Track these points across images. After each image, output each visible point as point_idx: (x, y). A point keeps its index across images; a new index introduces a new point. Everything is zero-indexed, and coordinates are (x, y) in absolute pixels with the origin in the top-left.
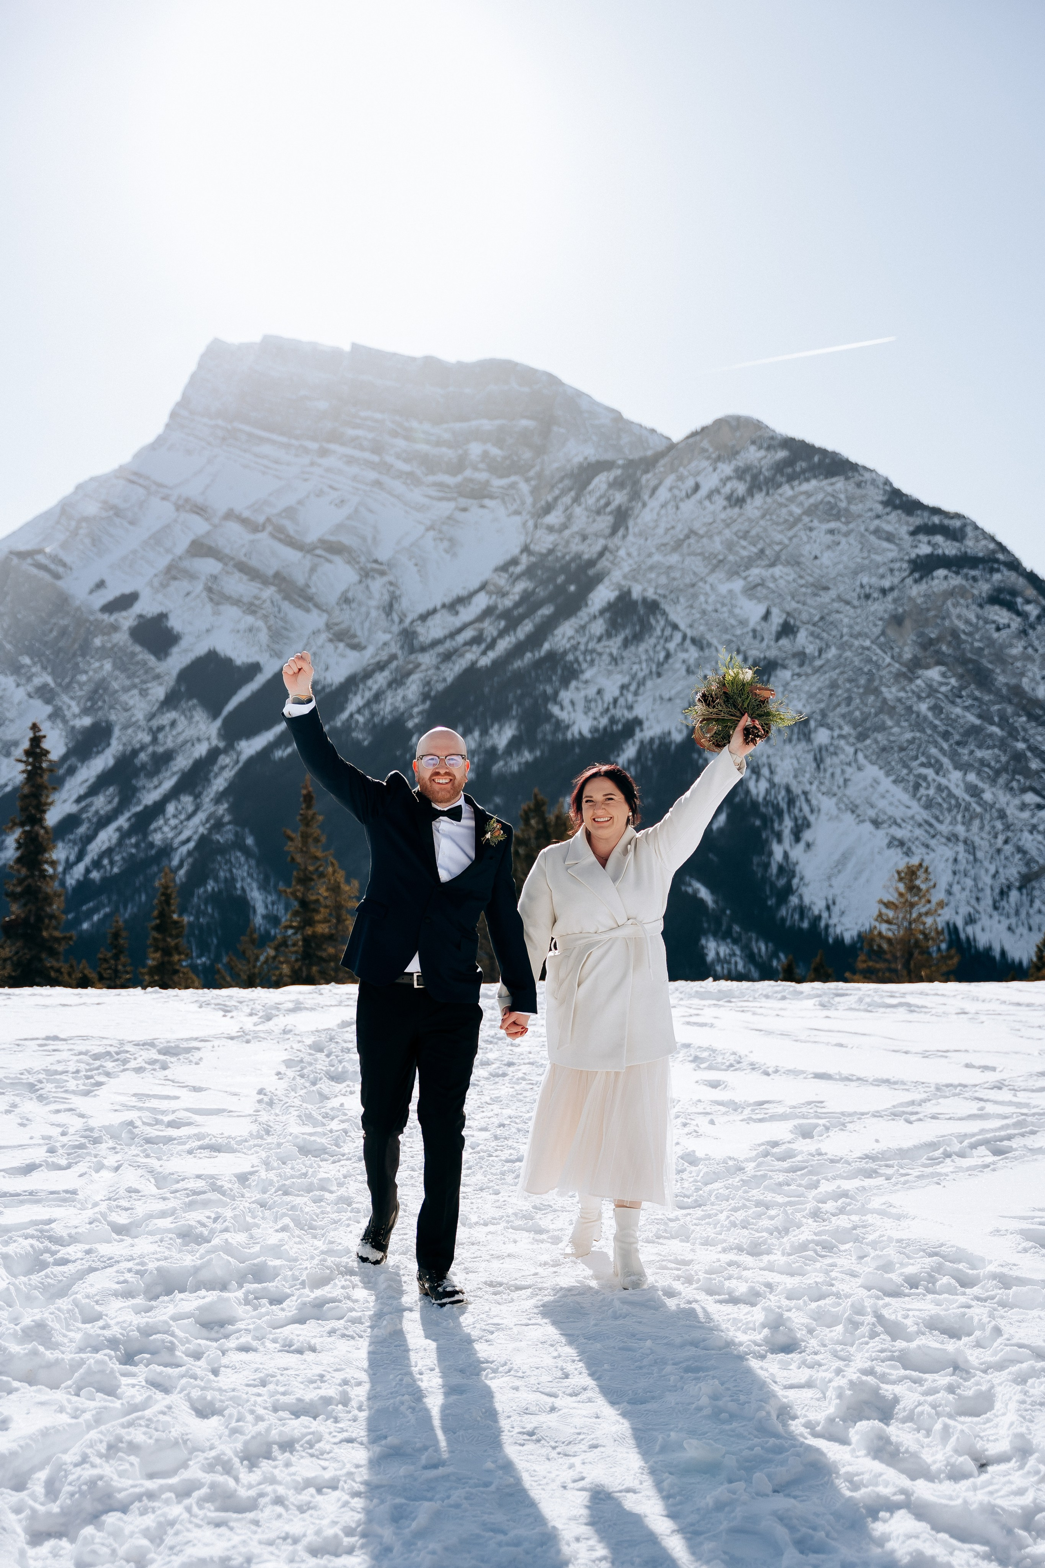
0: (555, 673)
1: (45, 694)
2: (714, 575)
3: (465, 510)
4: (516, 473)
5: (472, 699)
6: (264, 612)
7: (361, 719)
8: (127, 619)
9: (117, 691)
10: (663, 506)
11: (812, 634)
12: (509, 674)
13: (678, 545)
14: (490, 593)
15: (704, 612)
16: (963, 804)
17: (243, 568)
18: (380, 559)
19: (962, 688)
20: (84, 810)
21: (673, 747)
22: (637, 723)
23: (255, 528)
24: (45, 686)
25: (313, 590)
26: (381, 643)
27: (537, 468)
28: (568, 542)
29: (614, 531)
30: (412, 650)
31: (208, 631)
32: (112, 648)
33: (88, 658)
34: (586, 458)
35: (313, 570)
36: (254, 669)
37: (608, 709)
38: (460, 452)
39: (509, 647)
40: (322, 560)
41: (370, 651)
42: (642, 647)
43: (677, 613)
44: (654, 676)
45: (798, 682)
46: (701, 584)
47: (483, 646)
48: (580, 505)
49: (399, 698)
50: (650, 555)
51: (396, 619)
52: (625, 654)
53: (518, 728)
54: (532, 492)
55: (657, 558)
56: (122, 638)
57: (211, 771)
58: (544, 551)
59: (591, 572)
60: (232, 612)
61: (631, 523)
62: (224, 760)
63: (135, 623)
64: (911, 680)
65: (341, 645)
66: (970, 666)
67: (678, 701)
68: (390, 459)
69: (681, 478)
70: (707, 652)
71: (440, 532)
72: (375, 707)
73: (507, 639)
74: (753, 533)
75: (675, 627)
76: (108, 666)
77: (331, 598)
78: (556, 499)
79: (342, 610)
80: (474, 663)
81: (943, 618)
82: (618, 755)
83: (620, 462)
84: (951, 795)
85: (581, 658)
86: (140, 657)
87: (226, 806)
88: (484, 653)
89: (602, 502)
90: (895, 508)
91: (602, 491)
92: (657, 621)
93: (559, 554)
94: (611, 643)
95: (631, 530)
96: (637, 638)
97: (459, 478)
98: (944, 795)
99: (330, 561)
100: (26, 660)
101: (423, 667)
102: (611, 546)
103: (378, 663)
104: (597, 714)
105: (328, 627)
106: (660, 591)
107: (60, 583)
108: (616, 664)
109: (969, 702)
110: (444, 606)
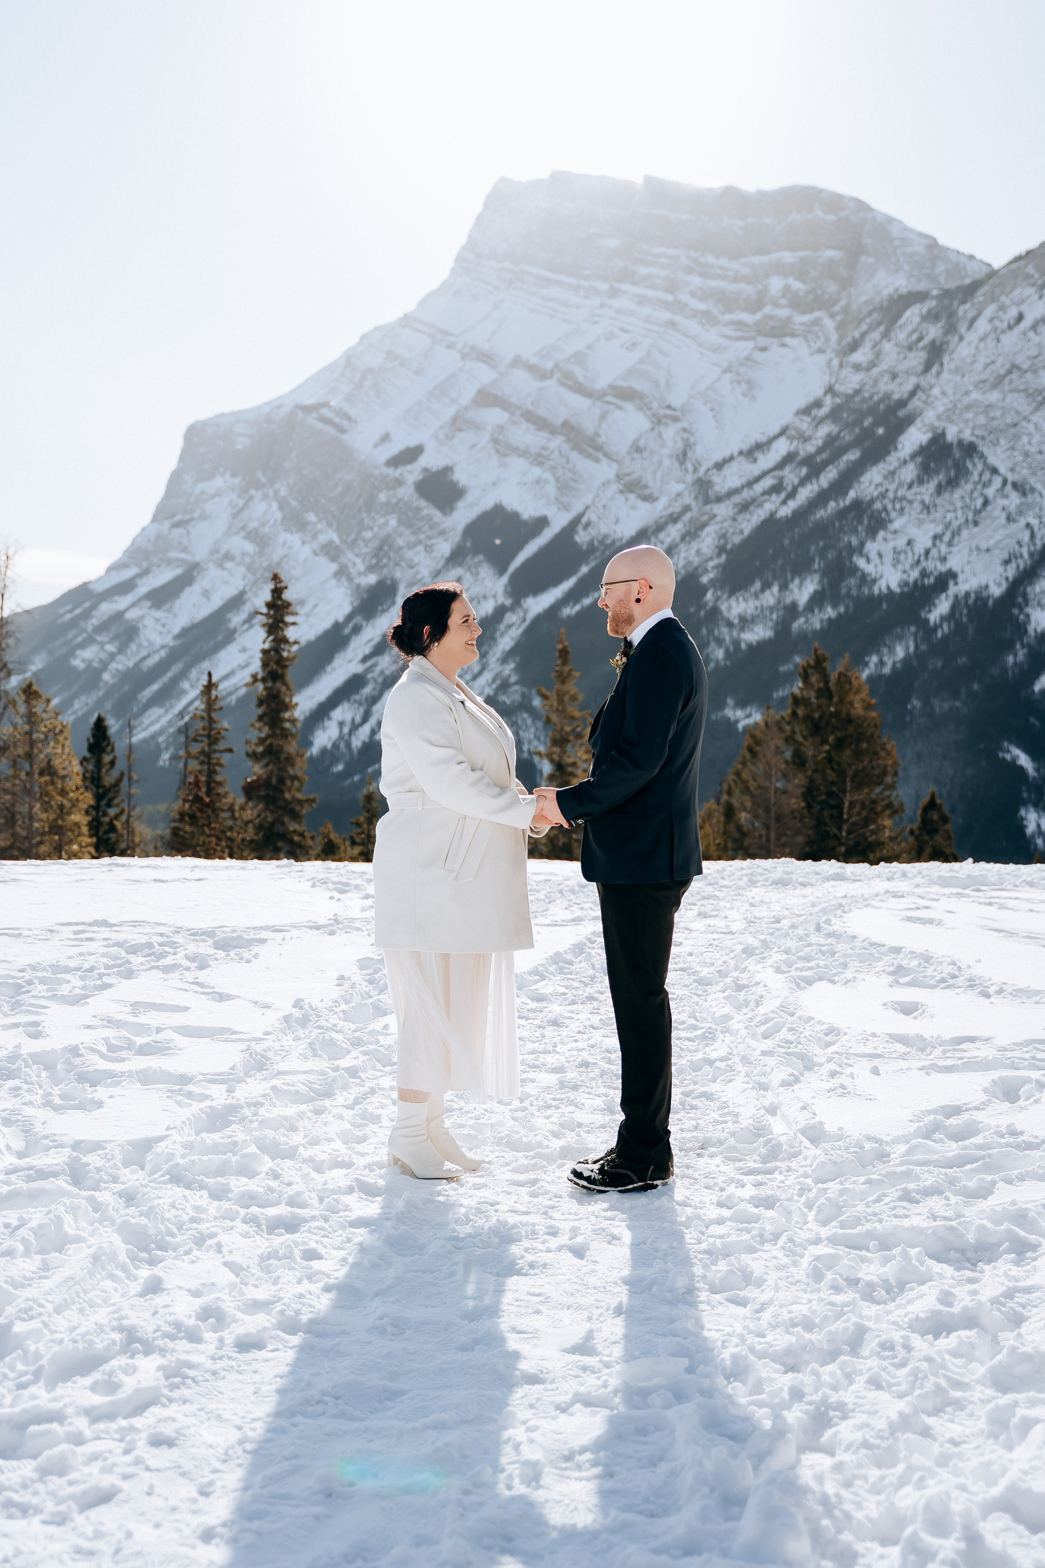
0: (861, 523)
1: (330, 551)
2: (1039, 414)
3: (764, 349)
4: (819, 309)
5: (771, 551)
6: (552, 463)
8: (412, 473)
9: (402, 548)
10: (983, 339)
12: (810, 525)
13: (999, 381)
14: (791, 439)
15: (1027, 454)
17: (530, 417)
18: (673, 405)
20: (369, 670)
21: (991, 602)
22: (951, 575)
23: (542, 375)
24: (331, 543)
25: (603, 439)
26: (674, 494)
27: (843, 302)
28: (876, 382)
29: (927, 368)
30: (707, 501)
31: (494, 484)
32: (397, 504)
33: (373, 514)
34: (897, 290)
35: (603, 417)
36: (542, 522)
37: (918, 561)
38: (760, 287)
39: (812, 495)
40: (612, 407)
41: (662, 502)
42: (957, 494)
43: (997, 456)
44: (971, 525)
46: (1024, 423)
47: (783, 495)
48: (889, 341)
49: (693, 552)
50: (967, 393)
51: (690, 467)
52: (937, 501)
53: (820, 582)
54: (837, 329)
55: (975, 395)
56: (407, 492)
57: (495, 630)
58: (850, 392)
59: (902, 413)
60: (518, 463)
61: (946, 359)
62: (510, 618)
63: (420, 477)
65: (632, 497)
67: (997, 552)
68: (684, 298)
69: (1003, 308)
70: (1030, 498)
71: (738, 374)
73: (809, 487)
75: (995, 471)
76: (393, 522)
77: (621, 447)
78: (863, 335)
79: (633, 459)
80: (772, 514)
82: (930, 611)
83: (935, 292)
85: (889, 507)
86: (425, 512)
87: (512, 665)
88: (784, 502)
89: (915, 337)
91: (914, 325)
92: (975, 465)
93: (867, 395)
94: (923, 489)
95: (946, 366)
96: (952, 484)
97: (758, 316)
99: (620, 408)
100: (312, 517)
101: (719, 519)
102: (923, 383)
103: (671, 514)
104: (907, 567)
105: (619, 477)
106: (978, 432)
107: (345, 437)
108: (929, 512)
110: (741, 453)
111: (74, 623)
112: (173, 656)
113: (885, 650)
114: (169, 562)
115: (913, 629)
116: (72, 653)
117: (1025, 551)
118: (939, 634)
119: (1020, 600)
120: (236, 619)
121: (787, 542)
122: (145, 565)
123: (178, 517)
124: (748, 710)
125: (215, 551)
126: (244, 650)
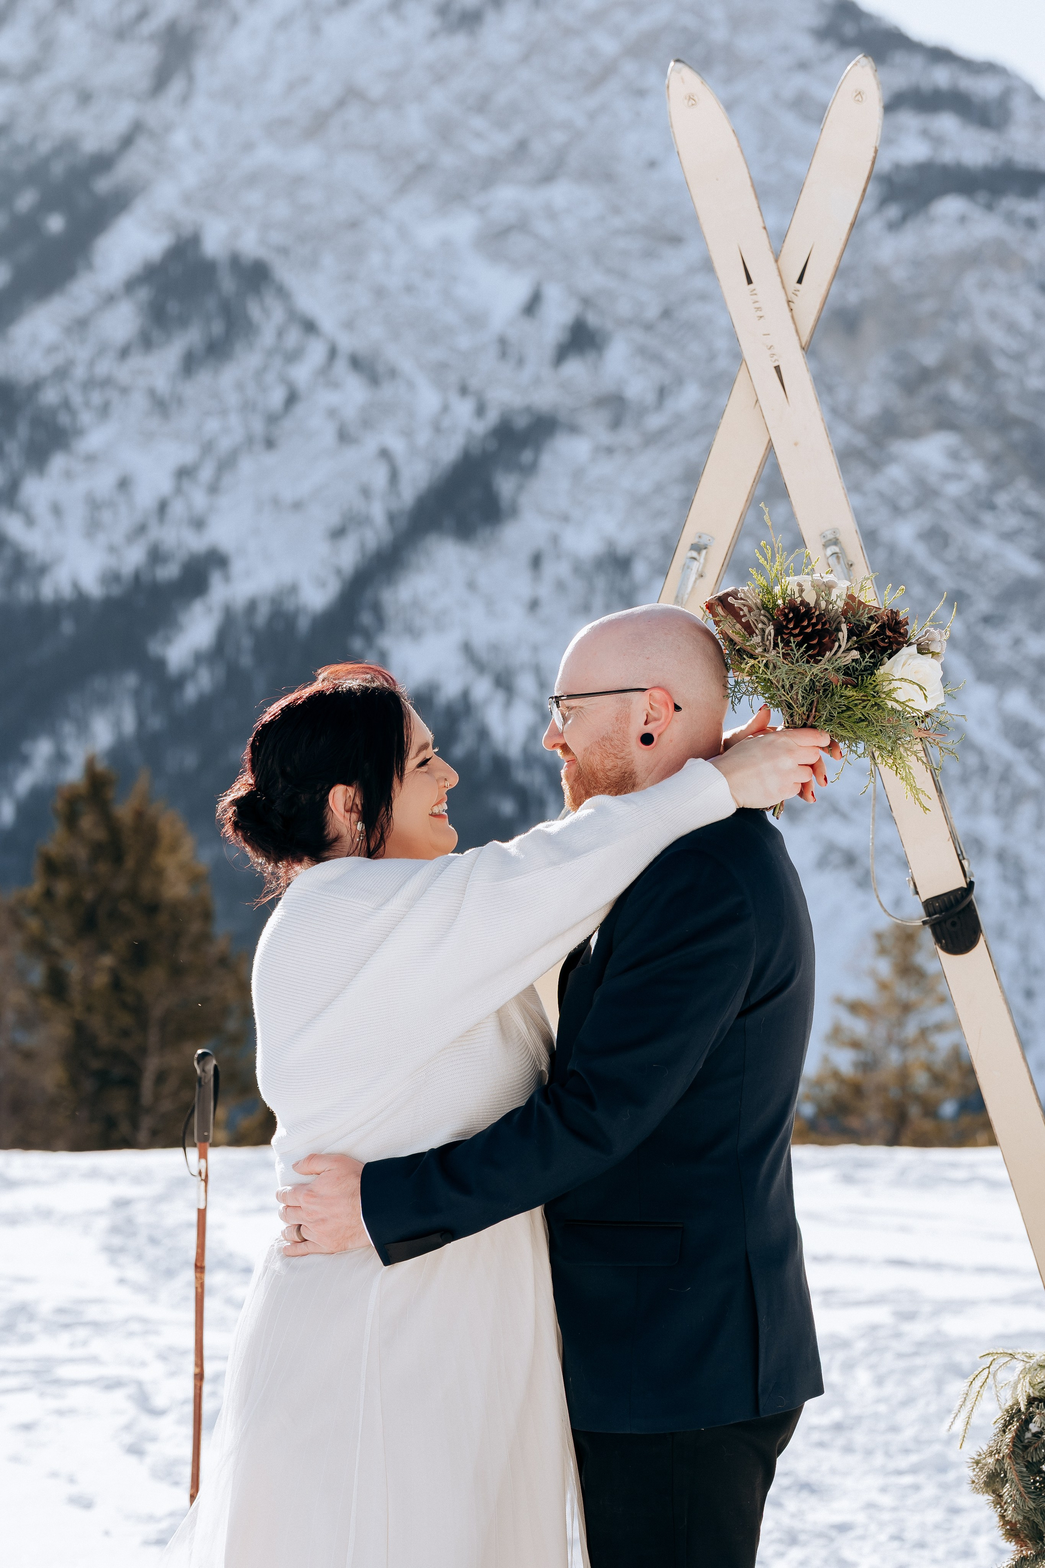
2: (407, 202)
10: (284, 23)
11: (642, 351)
13: (319, 124)
15: (380, 293)
16: (995, 767)
19: (997, 486)
22: (218, 560)
28: (42, 111)
29: (161, 84)
37: (144, 528)
42: (230, 375)
43: (316, 293)
44: (260, 448)
45: (605, 468)
46: (374, 222)
48: (70, 17)
50: (248, 147)
55: (267, 153)
59: (103, 185)
61: (201, 65)
64: (875, 466)
66: (1017, 435)
67: (317, 510)
70: (387, 391)
74: (502, 97)
75: (310, 327)
81: (955, 317)
82: (168, 640)
84: (967, 744)
85: (77, 399)
89: (131, 10)
90: (846, 44)
92: (266, 312)
93: (21, 136)
94: (153, 363)
95: (201, 82)
96: (217, 352)
98: (951, 741)
102: (151, 119)
104: (119, 538)
106: (276, 237)
108: (166, 415)
109: (1012, 521)
113: (68, 729)
115: (131, 680)
117: (378, 512)
118: (191, 693)
119: (366, 618)
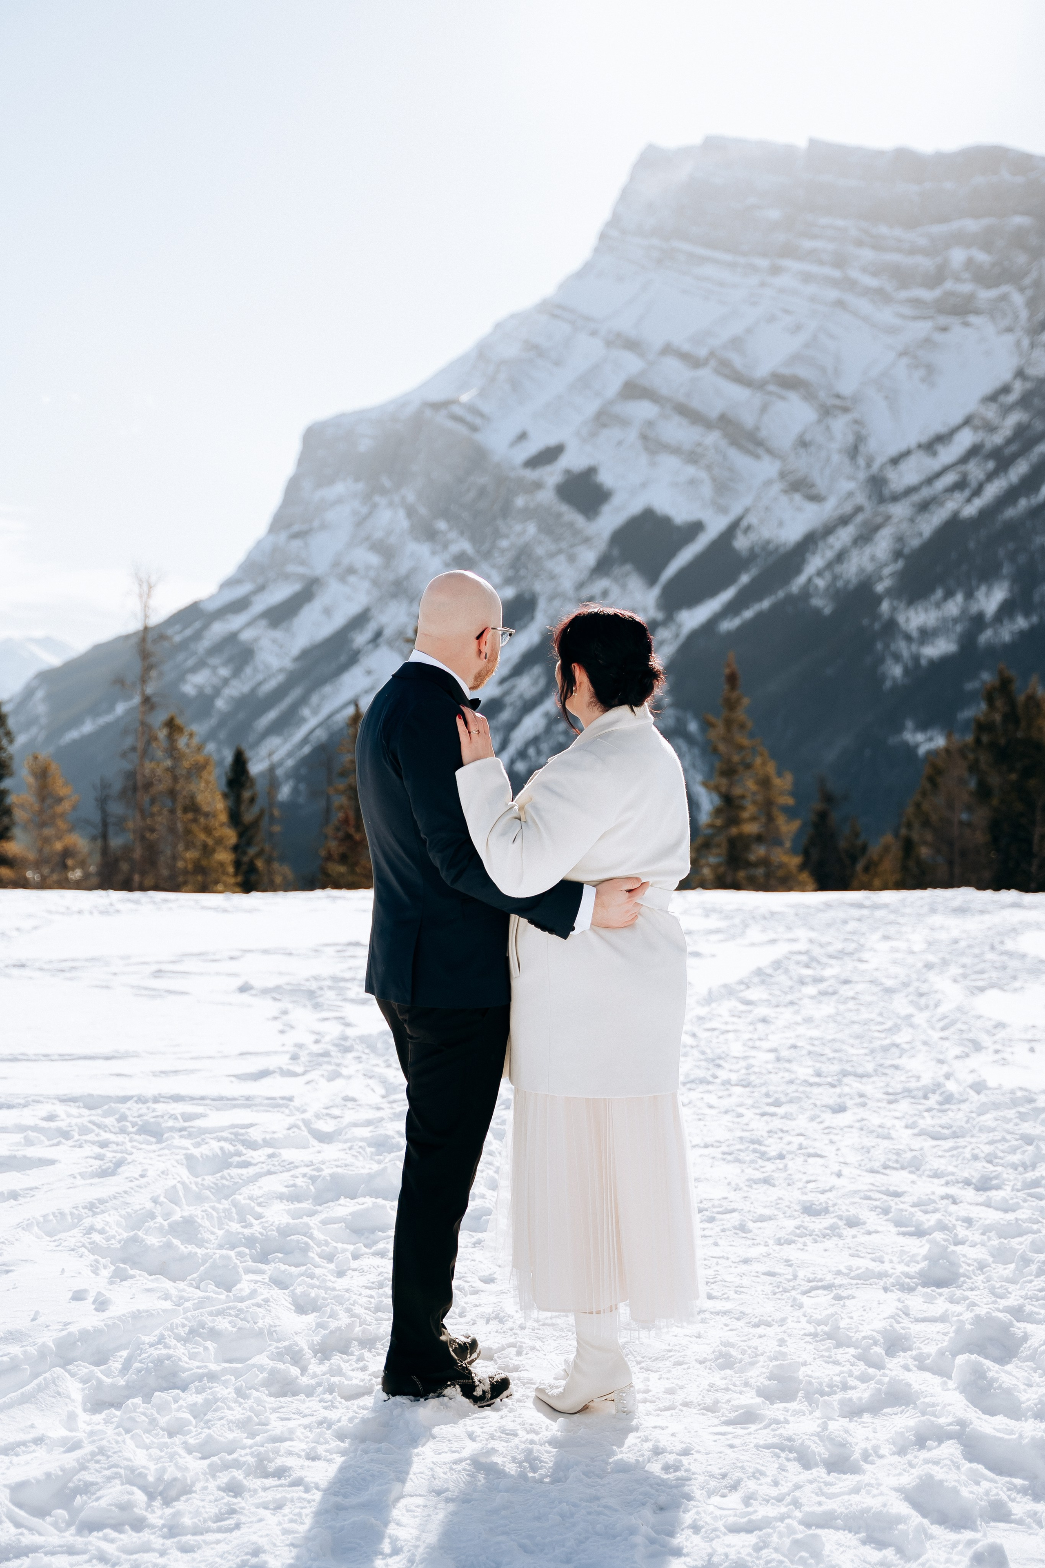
3: (944, 329)
4: (1007, 283)
5: (953, 556)
6: (707, 461)
7: (821, 583)
8: (552, 475)
9: (541, 558)
12: (999, 525)
14: (976, 429)
17: (684, 411)
18: (843, 393)
20: (507, 693)
23: (696, 363)
24: (463, 551)
25: (763, 434)
26: (844, 493)
27: (1034, 275)
30: (882, 500)
31: (644, 485)
32: (535, 508)
33: (509, 520)
35: (764, 409)
36: (696, 528)
38: (939, 260)
39: (999, 492)
40: (774, 397)
41: (831, 503)
47: (967, 493)
49: (866, 558)
51: (861, 462)
53: (1011, 590)
54: (1028, 305)
56: (547, 496)
58: (1042, 375)
60: (670, 463)
62: (662, 633)
63: (562, 479)
65: (797, 497)
68: (854, 274)
71: (915, 357)
72: (838, 569)
73: (997, 483)
76: (531, 529)
77: (784, 439)
79: (798, 455)
80: (955, 514)
86: (567, 517)
88: (969, 500)
97: (937, 293)
99: (783, 398)
100: (442, 525)
101: (895, 520)
103: (841, 516)
105: (782, 475)
107: (478, 437)
110: (920, 446)
111: (184, 645)
112: (292, 680)
114: (287, 577)
116: (181, 678)
120: (361, 639)
121: (972, 545)
122: (260, 580)
123: (296, 528)
124: (929, 733)
125: (336, 564)
126: (369, 672)
